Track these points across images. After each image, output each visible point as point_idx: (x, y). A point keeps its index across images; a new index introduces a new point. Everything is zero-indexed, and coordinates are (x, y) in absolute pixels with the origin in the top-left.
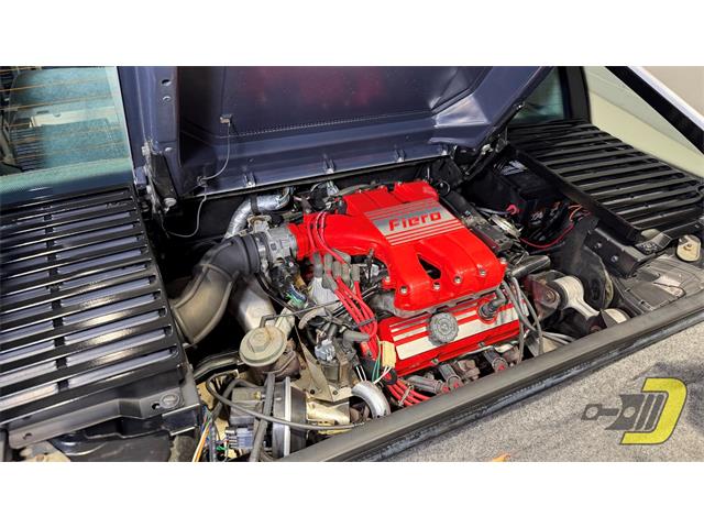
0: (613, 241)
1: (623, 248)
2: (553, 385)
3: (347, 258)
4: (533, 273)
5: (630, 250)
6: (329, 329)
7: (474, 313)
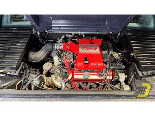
0: (137, 68)
1: (138, 71)
2: (91, 98)
3: (72, 53)
4: (117, 69)
5: (140, 73)
7: (97, 74)
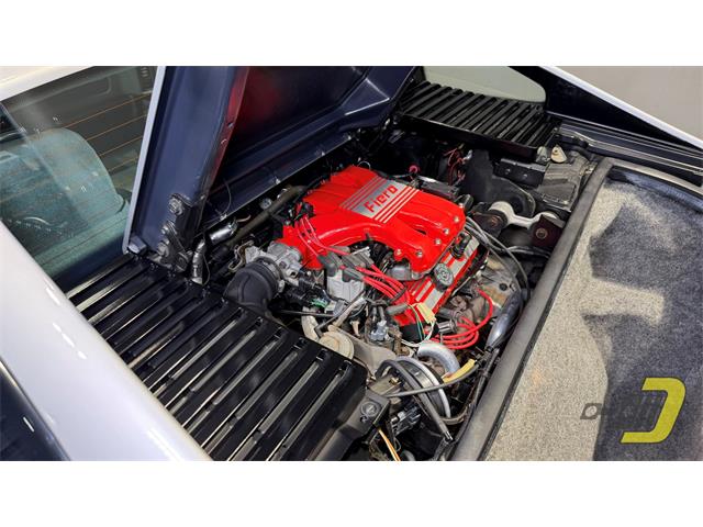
0: (519, 164)
3: (348, 249)
5: (534, 167)
6: (378, 312)
7: (451, 255)
